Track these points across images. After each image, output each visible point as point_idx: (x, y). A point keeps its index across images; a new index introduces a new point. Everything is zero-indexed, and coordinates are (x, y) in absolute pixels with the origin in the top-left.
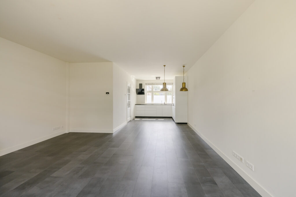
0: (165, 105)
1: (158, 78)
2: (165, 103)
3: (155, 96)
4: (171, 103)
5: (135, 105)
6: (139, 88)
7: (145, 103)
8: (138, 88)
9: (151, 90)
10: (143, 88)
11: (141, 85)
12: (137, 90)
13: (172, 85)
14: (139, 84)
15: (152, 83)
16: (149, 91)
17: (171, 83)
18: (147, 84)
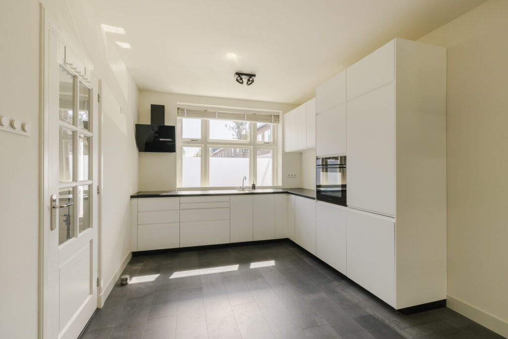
0: (252, 193)
1: (245, 79)
2: (254, 187)
3: (213, 161)
4: (270, 184)
6: (149, 123)
7: (178, 186)
8: (147, 121)
9: (198, 135)
10: (167, 123)
11: (158, 111)
12: (139, 129)
13: (275, 122)
14: (152, 106)
15: (206, 110)
16: (192, 140)
17: (274, 116)
18: (183, 110)
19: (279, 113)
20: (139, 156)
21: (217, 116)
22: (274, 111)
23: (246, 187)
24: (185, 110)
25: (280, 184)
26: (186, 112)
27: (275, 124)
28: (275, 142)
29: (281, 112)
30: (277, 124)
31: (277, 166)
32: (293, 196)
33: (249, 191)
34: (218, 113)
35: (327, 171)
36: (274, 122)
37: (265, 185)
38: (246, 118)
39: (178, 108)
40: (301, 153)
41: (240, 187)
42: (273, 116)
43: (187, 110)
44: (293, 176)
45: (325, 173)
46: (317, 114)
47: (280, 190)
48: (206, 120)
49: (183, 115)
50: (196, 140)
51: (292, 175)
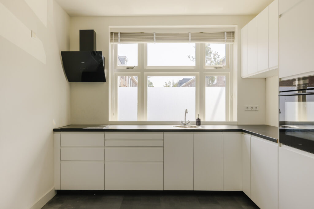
2: (199, 122)
4: (223, 119)
5: (55, 130)
7: (111, 119)
8: (76, 47)
10: (98, 50)
11: (88, 36)
13: (229, 39)
14: (81, 31)
15: (142, 33)
16: (128, 68)
17: (227, 32)
18: (116, 34)
19: (234, 28)
20: (70, 86)
21: (154, 38)
22: (228, 27)
23: (189, 122)
24: (119, 34)
25: (235, 119)
26: (119, 36)
27: (230, 43)
28: (229, 66)
29: (236, 26)
30: (232, 43)
31: (232, 96)
32: (248, 136)
33: (191, 127)
34: (156, 35)
35: (304, 100)
36: (227, 41)
37: (216, 120)
38: (190, 39)
39: (112, 33)
40: (265, 79)
41: (182, 122)
42: (225, 33)
43: (121, 34)
44: (254, 109)
45: (302, 103)
46: (280, 16)
47: (236, 128)
48: (143, 45)
49: (116, 40)
50: (132, 68)
51: (252, 108)
